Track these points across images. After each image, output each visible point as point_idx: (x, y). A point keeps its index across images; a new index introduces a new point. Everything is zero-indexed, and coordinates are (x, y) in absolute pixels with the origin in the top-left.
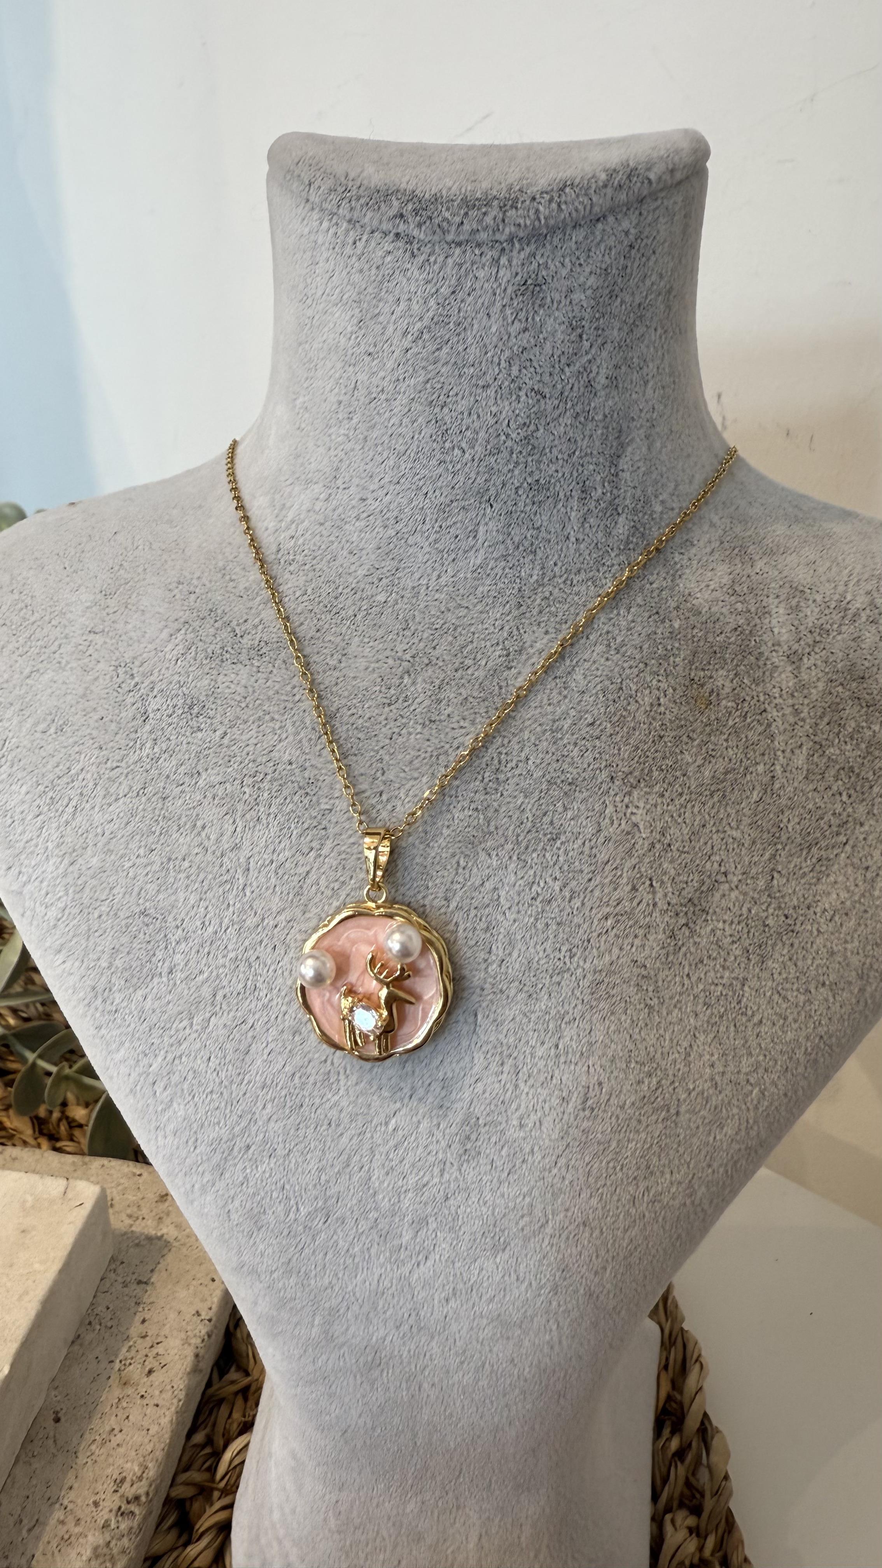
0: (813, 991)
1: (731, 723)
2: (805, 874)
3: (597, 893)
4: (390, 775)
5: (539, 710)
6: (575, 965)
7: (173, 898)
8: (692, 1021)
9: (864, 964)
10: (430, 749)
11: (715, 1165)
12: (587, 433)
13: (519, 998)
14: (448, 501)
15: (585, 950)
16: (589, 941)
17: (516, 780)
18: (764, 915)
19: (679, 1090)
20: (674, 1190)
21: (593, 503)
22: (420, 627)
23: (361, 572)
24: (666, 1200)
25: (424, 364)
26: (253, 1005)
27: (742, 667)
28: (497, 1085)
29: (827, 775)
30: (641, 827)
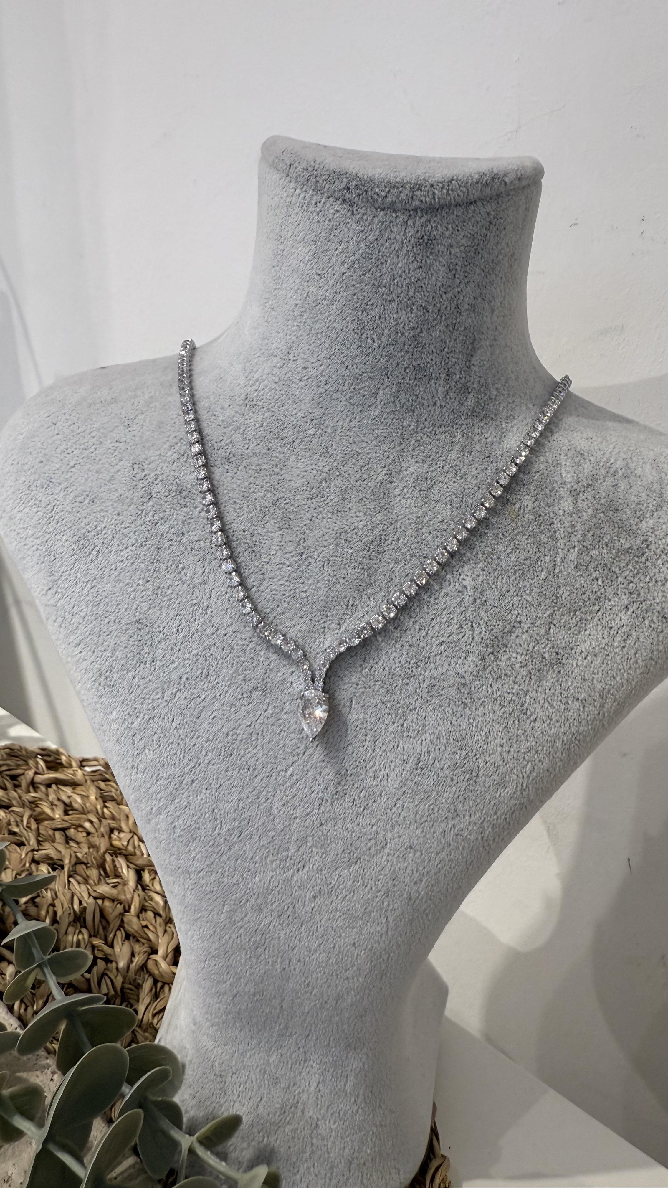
0: (570, 702)
1: (530, 528)
2: (570, 628)
3: (437, 628)
4: (308, 543)
5: (407, 510)
6: (419, 673)
7: (159, 612)
8: (491, 715)
9: (604, 689)
10: (336, 529)
11: (499, 813)
12: (454, 337)
13: (381, 692)
14: (360, 373)
15: (426, 664)
16: (429, 658)
17: (390, 552)
18: (542, 651)
19: (480, 760)
20: (470, 828)
21: (454, 383)
22: (335, 452)
23: (300, 414)
24: (466, 834)
25: (353, 283)
26: (206, 686)
27: (540, 495)
28: (361, 749)
29: (590, 567)
30: (469, 588)
